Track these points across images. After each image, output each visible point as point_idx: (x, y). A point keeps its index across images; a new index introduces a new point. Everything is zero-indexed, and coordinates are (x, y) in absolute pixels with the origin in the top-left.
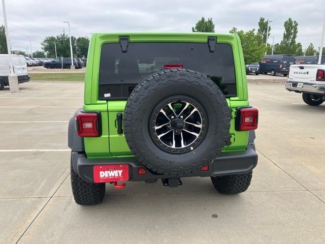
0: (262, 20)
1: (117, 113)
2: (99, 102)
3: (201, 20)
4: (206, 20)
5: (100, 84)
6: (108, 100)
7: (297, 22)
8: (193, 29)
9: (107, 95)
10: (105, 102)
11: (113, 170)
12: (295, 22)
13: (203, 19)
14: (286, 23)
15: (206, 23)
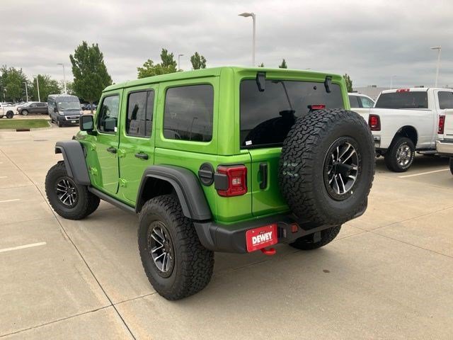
0: (165, 52)
1: (259, 163)
2: (242, 151)
3: (82, 44)
4: (90, 45)
5: (242, 129)
6: (250, 148)
7: (205, 58)
8: (71, 57)
9: (249, 143)
10: (246, 151)
11: (264, 233)
12: (203, 58)
13: (85, 44)
14: (192, 58)
15: (91, 50)
